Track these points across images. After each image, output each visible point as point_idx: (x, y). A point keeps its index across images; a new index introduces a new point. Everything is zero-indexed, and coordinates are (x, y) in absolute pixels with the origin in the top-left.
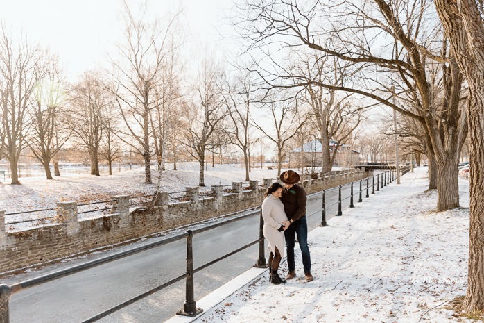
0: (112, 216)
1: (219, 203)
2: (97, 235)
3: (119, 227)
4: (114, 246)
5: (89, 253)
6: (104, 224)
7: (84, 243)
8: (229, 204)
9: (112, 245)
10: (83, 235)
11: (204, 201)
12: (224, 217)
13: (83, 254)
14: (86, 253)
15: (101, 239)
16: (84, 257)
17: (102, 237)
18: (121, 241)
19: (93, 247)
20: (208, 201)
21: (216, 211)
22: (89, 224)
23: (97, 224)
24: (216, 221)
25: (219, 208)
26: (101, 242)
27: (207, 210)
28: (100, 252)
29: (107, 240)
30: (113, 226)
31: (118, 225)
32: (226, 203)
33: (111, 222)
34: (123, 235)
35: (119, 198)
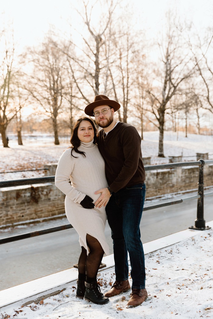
0: (42, 187)
1: (178, 176)
2: (24, 208)
3: (49, 199)
4: (44, 221)
5: (13, 226)
6: (31, 194)
7: (7, 215)
8: (190, 178)
9: (41, 219)
10: (7, 206)
11: (158, 174)
12: (184, 194)
13: (5, 228)
14: (9, 227)
15: (28, 212)
16: (6, 230)
17: (30, 210)
18: (53, 215)
19: (19, 220)
20: (163, 173)
21: (173, 186)
22: (14, 195)
23: (23, 195)
24: (172, 198)
25: (177, 182)
26: (28, 215)
27: (161, 184)
28: (25, 226)
29: (36, 212)
30: (43, 197)
31: (49, 197)
32: (187, 177)
33: (40, 193)
34: (54, 209)
35: (50, 166)
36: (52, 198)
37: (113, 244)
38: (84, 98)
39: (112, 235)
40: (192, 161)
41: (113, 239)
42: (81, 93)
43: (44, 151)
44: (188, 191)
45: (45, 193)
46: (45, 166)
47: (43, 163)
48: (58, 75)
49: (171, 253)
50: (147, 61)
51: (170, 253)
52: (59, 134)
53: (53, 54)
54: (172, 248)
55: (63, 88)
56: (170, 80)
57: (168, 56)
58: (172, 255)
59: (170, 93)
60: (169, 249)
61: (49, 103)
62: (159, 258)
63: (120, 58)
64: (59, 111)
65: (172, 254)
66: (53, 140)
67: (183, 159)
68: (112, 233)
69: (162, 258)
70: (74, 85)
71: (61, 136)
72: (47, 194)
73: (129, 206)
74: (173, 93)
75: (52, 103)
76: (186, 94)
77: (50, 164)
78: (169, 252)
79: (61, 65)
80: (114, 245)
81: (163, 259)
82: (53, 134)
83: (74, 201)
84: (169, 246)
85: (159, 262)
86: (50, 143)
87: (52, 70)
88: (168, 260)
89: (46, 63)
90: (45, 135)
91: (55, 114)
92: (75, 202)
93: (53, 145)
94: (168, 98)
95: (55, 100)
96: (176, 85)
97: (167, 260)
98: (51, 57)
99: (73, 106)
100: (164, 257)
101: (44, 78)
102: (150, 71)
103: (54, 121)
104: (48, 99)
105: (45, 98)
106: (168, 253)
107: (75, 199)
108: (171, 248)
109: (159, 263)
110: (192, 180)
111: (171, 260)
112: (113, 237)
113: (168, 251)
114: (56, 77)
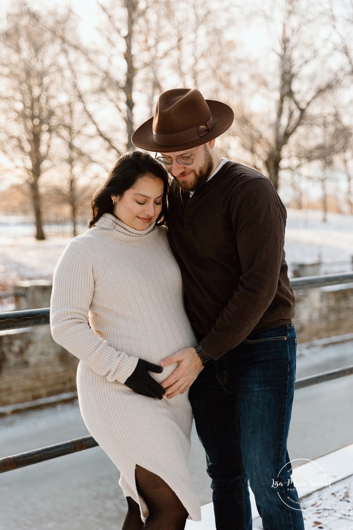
1: (312, 306)
8: (338, 311)
30: (12, 359)
31: (26, 357)
32: (332, 310)
33: (5, 349)
34: (38, 384)
35: (26, 289)
36: (33, 360)
37: (212, 491)
38: (101, 135)
39: (209, 467)
40: (341, 272)
41: (211, 476)
42: (95, 123)
43: (13, 255)
44: (334, 339)
45: (16, 348)
46: (17, 288)
47: (10, 282)
48: (41, 85)
49: (346, 499)
50: (239, 53)
51: (343, 498)
52: (45, 217)
53: (30, 39)
54: (347, 485)
55: (51, 113)
56: (290, 94)
57: (285, 41)
58: (349, 506)
59: (293, 123)
60: (340, 488)
61: (22, 149)
62: (318, 515)
63: (179, 47)
64: (45, 164)
65: (348, 502)
66: (32, 230)
67: (323, 269)
68: (207, 461)
69: (326, 513)
70: (78, 107)
71: (50, 223)
72: (22, 351)
73: (256, 389)
74: (298, 124)
75: (28, 147)
76: (325, 125)
77: (26, 284)
78: (341, 498)
79: (48, 61)
80: (214, 493)
81: (330, 518)
82: (31, 217)
83: (108, 378)
84: (339, 481)
85: (321, 525)
86: (26, 236)
87: (28, 73)
88: (342, 520)
89: (15, 57)
90: (14, 219)
91: (36, 171)
92: (110, 378)
93: (32, 241)
94: (287, 135)
95: (36, 139)
96: (303, 106)
97: (341, 518)
98: (24, 45)
99: (75, 155)
100: (330, 512)
101: (10, 93)
102: (245, 78)
103: (34, 187)
104: (19, 140)
105: (11, 137)
106: (338, 501)
107: (109, 372)
108: (344, 486)
109: (321, 528)
110: (343, 315)
111: (348, 518)
112: (211, 471)
113: (338, 495)
114: (36, 91)
